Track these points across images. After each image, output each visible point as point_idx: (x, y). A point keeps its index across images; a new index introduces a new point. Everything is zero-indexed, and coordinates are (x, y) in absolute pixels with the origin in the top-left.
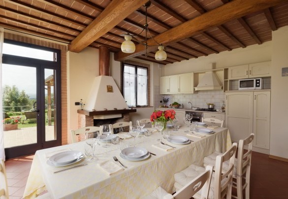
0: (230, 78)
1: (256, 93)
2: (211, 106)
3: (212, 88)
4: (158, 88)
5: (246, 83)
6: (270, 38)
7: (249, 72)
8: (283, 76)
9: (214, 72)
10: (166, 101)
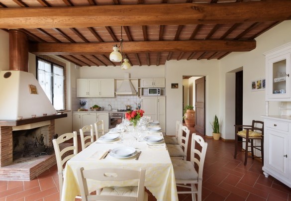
0: (142, 86)
1: (159, 98)
2: (128, 108)
3: (131, 93)
4: (75, 90)
5: (153, 91)
6: (164, 64)
7: (154, 84)
8: (172, 88)
9: (130, 80)
10: (84, 104)
